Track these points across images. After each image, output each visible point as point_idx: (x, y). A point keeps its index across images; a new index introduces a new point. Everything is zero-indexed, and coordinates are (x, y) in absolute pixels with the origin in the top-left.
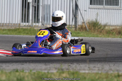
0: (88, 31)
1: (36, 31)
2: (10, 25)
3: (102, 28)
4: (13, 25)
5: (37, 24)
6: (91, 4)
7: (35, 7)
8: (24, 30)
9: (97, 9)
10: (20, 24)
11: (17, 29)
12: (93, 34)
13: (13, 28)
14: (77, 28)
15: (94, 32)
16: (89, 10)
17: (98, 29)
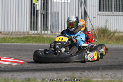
0: (97, 38)
1: (45, 39)
2: (19, 33)
3: (111, 35)
4: (21, 33)
5: (46, 32)
6: (100, 11)
7: (44, 15)
8: (33, 38)
9: (106, 15)
10: (28, 32)
11: (26, 38)
12: (103, 41)
13: (22, 37)
15: (104, 39)
16: (98, 16)
17: (107, 36)
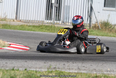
0: (100, 30)
5: (58, 22)
6: (105, 6)
8: (46, 26)
9: (109, 11)
12: (104, 33)
13: (37, 25)
14: (91, 27)
15: (105, 31)
16: (103, 11)
17: (109, 29)
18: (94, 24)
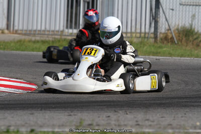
0: (176, 44)
7: (88, 3)
9: (193, 5)
12: (185, 50)
14: (159, 39)
15: (186, 46)
16: (181, 7)
17: (193, 41)
18: (164, 34)
